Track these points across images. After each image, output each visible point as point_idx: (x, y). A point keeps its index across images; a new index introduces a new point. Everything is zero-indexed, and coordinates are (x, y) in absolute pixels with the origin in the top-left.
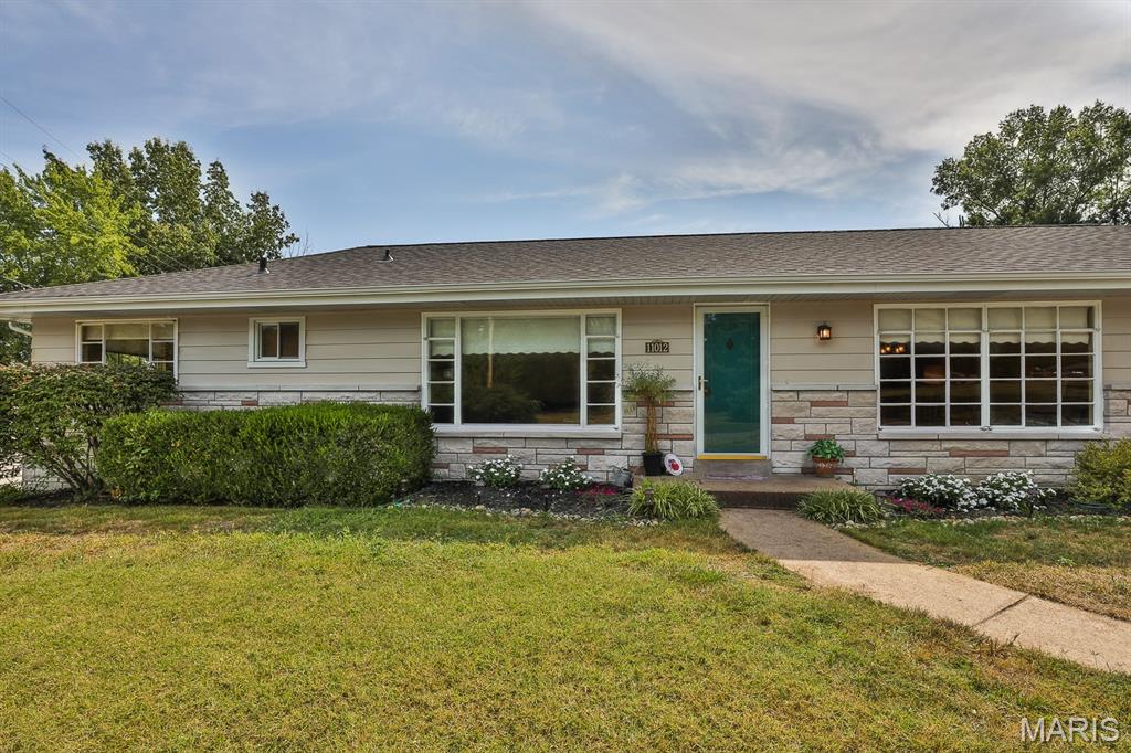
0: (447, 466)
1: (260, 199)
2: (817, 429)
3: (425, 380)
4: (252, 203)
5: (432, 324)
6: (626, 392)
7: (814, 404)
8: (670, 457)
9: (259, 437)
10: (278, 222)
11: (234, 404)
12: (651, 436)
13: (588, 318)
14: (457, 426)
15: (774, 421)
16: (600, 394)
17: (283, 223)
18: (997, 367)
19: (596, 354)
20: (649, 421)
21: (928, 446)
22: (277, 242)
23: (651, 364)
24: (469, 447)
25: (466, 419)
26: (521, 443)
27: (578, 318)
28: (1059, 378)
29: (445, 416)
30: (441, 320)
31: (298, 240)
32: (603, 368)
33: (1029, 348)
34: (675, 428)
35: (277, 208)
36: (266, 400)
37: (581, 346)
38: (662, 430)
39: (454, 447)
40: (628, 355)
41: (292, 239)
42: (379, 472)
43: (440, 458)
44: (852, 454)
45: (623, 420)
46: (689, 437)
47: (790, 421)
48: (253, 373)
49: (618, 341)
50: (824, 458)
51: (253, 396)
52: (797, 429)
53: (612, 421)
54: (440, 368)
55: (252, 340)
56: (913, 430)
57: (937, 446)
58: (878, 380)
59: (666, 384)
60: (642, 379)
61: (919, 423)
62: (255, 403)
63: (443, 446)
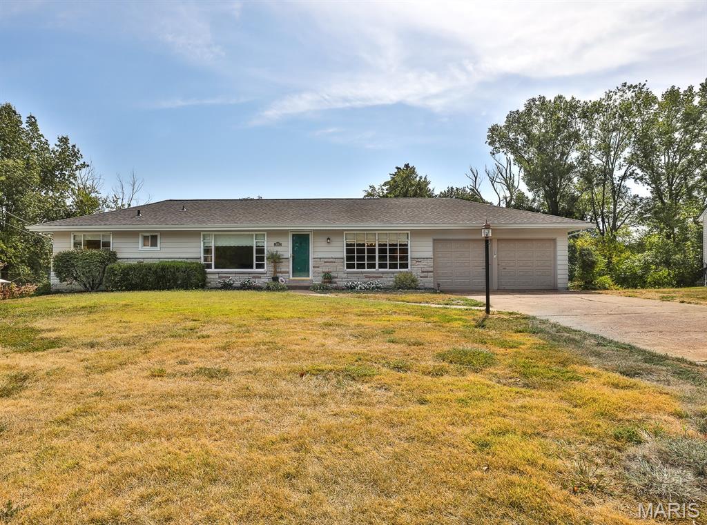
0: (210, 283)
1: (64, 140)
2: (327, 270)
3: (202, 255)
4: (58, 143)
5: (204, 235)
6: (267, 258)
7: (325, 262)
8: (280, 279)
9: (158, 270)
10: (75, 155)
11: (134, 262)
12: (276, 272)
13: (256, 235)
14: (213, 270)
15: (314, 267)
16: (260, 259)
17: (79, 156)
18: (381, 251)
19: (259, 246)
20: (275, 267)
21: (359, 275)
22: (74, 167)
23: (275, 249)
24: (217, 276)
25: (215, 268)
26: (234, 275)
27: (253, 235)
28: (398, 255)
29: (209, 266)
30: (207, 235)
31: (88, 166)
32: (260, 251)
33: (390, 245)
34: (283, 270)
35: (74, 146)
36: (145, 261)
37: (254, 244)
38: (279, 270)
39: (212, 276)
40: (268, 246)
41: (84, 165)
42: (194, 280)
43: (208, 280)
44: (337, 278)
45: (268, 268)
46: (288, 273)
47: (318, 267)
48: (141, 252)
49: (266, 242)
50: (328, 278)
51: (142, 260)
52: (320, 270)
53: (264, 268)
54: (207, 251)
55: (141, 240)
56: (356, 270)
57: (361, 275)
58: (345, 255)
59: (279, 256)
60: (272, 254)
61: (357, 268)
62: (142, 262)
63: (208, 276)
